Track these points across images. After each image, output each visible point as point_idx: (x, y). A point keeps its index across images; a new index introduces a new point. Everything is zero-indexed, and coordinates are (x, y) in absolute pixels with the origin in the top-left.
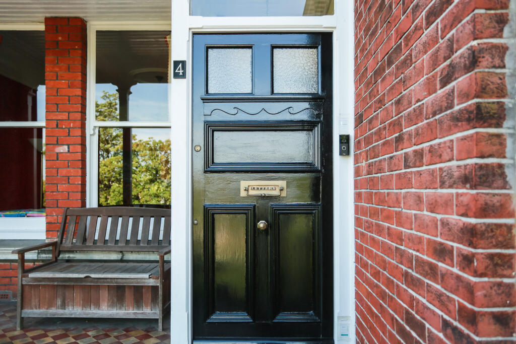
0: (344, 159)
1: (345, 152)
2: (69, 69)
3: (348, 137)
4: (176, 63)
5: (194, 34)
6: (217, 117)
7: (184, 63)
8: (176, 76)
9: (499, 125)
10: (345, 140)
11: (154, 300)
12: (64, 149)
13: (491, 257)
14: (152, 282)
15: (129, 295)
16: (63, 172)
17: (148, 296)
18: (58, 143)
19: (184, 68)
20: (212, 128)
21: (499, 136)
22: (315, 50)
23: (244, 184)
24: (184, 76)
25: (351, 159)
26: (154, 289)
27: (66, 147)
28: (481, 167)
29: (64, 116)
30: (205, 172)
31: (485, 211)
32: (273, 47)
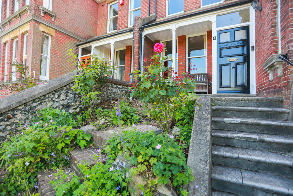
0: (253, 51)
1: (253, 50)
2: (183, 46)
3: (253, 46)
4: (214, 37)
5: (217, 31)
6: (222, 47)
7: (215, 37)
8: (214, 40)
9: (275, 27)
10: (253, 47)
11: (206, 88)
12: (181, 63)
13: (274, 44)
14: (205, 85)
15: (200, 87)
16: (181, 68)
17: (204, 87)
18: (180, 62)
19: (215, 38)
20: (221, 49)
21: (275, 29)
22: (245, 30)
23: (228, 59)
24: (215, 39)
25: (254, 52)
26: (206, 86)
27: (182, 63)
28: (272, 33)
29: (182, 56)
30: (220, 58)
31: (273, 39)
32: (235, 31)
